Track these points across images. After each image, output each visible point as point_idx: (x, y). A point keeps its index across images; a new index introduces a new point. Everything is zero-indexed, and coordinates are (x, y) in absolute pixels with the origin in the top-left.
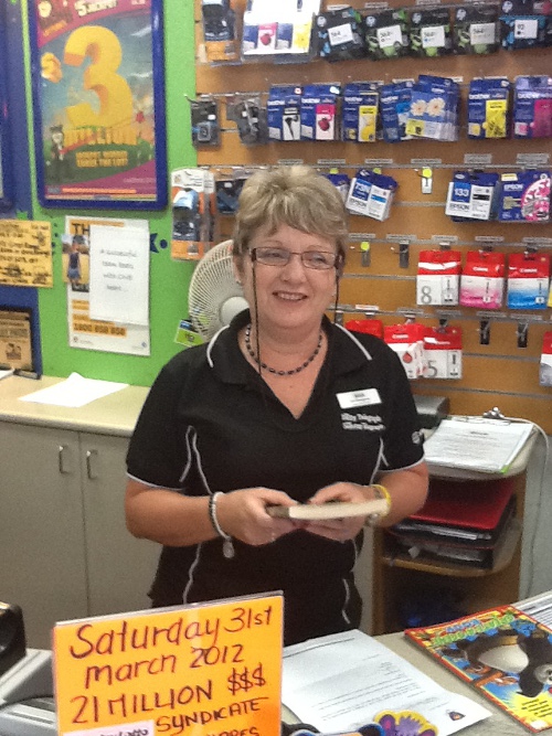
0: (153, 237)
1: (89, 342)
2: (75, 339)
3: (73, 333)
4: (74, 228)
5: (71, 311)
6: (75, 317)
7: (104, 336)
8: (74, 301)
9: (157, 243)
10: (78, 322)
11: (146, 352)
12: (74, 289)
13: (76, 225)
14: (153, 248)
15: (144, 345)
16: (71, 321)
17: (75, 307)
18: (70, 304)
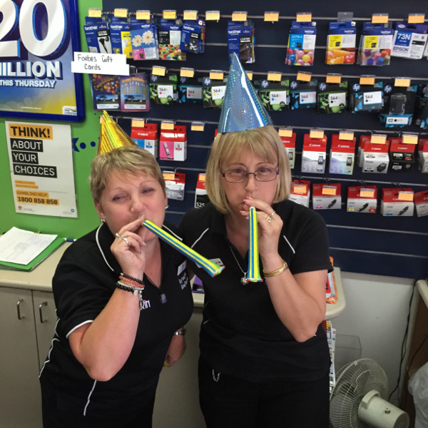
0: (74, 141)
1: (31, 210)
2: (20, 207)
3: (17, 204)
4: (12, 129)
5: (15, 189)
6: (18, 193)
7: (41, 205)
8: (17, 182)
9: (78, 145)
10: (21, 196)
11: (75, 215)
12: (15, 173)
13: (14, 128)
14: (75, 148)
15: (73, 211)
16: (15, 196)
17: (17, 186)
18: (14, 184)
